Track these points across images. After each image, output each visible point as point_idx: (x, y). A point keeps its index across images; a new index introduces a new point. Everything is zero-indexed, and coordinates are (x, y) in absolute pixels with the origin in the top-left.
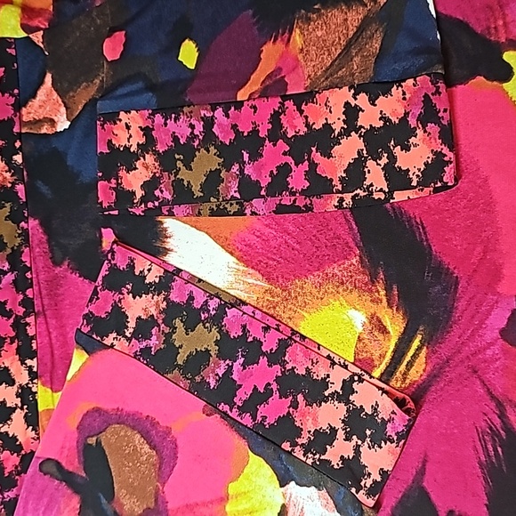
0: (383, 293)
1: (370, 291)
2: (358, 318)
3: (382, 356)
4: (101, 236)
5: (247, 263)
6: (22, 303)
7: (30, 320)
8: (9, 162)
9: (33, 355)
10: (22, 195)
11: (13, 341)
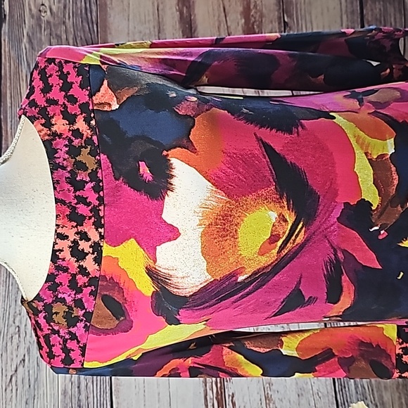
0: (285, 203)
1: (280, 202)
2: (273, 216)
3: (284, 233)
4: (139, 166)
5: (217, 187)
6: (98, 199)
7: (102, 208)
8: (89, 125)
9: (102, 226)
10: (96, 141)
11: (90, 218)
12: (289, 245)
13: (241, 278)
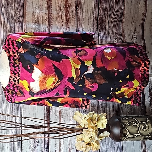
2: (54, 79)
3: (56, 82)
6: (19, 71)
7: (20, 72)
8: (18, 55)
9: (20, 76)
10: (19, 59)
11: (17, 74)
12: (57, 85)
13: (46, 90)
